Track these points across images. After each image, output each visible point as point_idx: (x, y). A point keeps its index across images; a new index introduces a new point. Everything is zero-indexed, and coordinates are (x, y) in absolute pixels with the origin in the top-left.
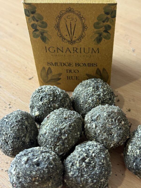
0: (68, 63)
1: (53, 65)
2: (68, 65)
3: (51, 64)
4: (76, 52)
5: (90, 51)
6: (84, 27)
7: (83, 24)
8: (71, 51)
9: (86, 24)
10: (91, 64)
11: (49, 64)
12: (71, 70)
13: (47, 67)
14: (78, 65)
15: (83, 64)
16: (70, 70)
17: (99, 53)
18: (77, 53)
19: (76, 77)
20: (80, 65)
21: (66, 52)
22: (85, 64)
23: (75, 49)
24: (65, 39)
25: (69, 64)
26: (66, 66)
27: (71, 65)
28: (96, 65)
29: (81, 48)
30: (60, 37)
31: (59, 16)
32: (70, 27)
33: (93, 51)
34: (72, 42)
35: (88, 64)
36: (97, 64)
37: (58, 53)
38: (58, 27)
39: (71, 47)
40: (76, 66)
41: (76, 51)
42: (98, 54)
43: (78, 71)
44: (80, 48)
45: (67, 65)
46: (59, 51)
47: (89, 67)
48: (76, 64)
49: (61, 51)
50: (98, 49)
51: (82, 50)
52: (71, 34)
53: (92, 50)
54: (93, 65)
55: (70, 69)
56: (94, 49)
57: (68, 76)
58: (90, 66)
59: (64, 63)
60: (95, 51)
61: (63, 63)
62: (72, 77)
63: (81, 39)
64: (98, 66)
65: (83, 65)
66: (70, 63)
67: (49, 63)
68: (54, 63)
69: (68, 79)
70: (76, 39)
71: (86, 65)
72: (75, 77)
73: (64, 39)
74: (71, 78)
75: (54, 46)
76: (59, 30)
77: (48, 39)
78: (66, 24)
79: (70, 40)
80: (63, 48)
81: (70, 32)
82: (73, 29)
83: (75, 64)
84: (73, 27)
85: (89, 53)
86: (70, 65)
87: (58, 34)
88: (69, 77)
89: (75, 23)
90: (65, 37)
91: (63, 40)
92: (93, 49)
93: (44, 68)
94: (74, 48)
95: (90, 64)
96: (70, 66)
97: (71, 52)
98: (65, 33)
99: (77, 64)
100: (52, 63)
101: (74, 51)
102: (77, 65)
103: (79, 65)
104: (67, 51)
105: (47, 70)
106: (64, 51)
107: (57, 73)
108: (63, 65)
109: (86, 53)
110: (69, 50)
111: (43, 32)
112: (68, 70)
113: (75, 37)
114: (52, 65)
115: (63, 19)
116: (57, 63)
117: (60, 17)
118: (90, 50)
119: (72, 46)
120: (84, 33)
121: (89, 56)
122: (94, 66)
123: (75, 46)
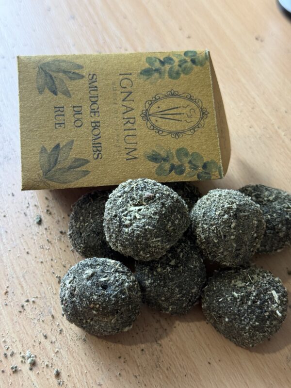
0: (98, 109)
1: (90, 84)
2: (94, 109)
3: (92, 79)
4: (127, 123)
5: (128, 146)
6: (177, 134)
7: (183, 132)
8: (126, 114)
9: (184, 136)
10: (99, 149)
11: (91, 76)
12: (81, 114)
13: (84, 72)
14: (96, 125)
15: (98, 135)
16: (80, 112)
17: (127, 160)
18: (124, 124)
19: (64, 124)
20: (95, 129)
21: (123, 105)
22: (100, 137)
23: (132, 121)
24: (150, 105)
25: (96, 110)
26: (91, 106)
27: (95, 115)
28: (97, 158)
29: (134, 131)
30: (155, 98)
31: (192, 97)
32: (175, 113)
33: (130, 150)
34: (146, 116)
35: (100, 144)
36: (101, 158)
37: (119, 93)
38: (173, 95)
39: (137, 113)
40: (92, 122)
41: (129, 121)
42: (125, 160)
43: (81, 126)
44: (134, 128)
45: (92, 108)
46: (126, 94)
47: (92, 145)
48: (99, 122)
49: (125, 99)
50: (136, 158)
51: (131, 132)
52: (163, 114)
53: (132, 148)
54: (98, 152)
55: (83, 113)
56: (135, 152)
57: (65, 108)
58: (93, 147)
59: (98, 102)
60: (131, 154)
61: (96, 101)
62: (63, 115)
63: (153, 129)
64: (96, 160)
65: (96, 135)
66: (98, 112)
67: (95, 77)
68: (95, 84)
69: (55, 108)
70: (154, 122)
71: (96, 140)
72: (64, 120)
73: (152, 103)
74: (59, 113)
75: (134, 87)
76: (166, 96)
77: (148, 79)
78: (180, 107)
79: (150, 113)
80: (133, 101)
81: (166, 112)
82: (172, 118)
83: (96, 120)
84: (177, 117)
85: (125, 144)
86: (95, 112)
87: (159, 95)
88: (61, 109)
89: (182, 120)
90: (155, 106)
91: (150, 103)
92: (135, 149)
93: (80, 67)
94: (135, 118)
95: (101, 147)
96: (91, 112)
97: (123, 113)
98: (164, 105)
99: (98, 124)
100: (96, 81)
101: (127, 118)
102: (94, 125)
103: (96, 127)
104: (127, 107)
105: (77, 71)
106: (124, 102)
107: (69, 89)
108: (93, 99)
109: (125, 140)
110: (128, 110)
111: (160, 73)
112: (80, 108)
113: (157, 121)
114: (90, 82)
115: (188, 102)
116: (97, 90)
117: (192, 99)
118: (133, 144)
119: (139, 115)
120: (167, 133)
121: (118, 144)
122: (94, 154)
123: (140, 120)
